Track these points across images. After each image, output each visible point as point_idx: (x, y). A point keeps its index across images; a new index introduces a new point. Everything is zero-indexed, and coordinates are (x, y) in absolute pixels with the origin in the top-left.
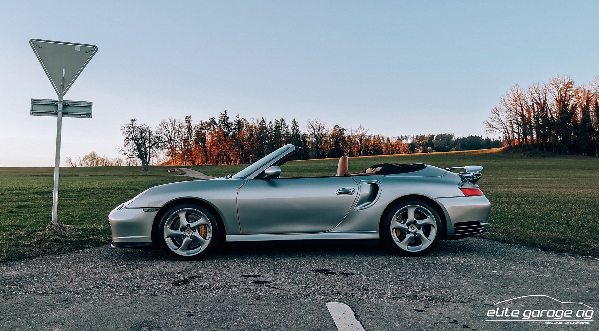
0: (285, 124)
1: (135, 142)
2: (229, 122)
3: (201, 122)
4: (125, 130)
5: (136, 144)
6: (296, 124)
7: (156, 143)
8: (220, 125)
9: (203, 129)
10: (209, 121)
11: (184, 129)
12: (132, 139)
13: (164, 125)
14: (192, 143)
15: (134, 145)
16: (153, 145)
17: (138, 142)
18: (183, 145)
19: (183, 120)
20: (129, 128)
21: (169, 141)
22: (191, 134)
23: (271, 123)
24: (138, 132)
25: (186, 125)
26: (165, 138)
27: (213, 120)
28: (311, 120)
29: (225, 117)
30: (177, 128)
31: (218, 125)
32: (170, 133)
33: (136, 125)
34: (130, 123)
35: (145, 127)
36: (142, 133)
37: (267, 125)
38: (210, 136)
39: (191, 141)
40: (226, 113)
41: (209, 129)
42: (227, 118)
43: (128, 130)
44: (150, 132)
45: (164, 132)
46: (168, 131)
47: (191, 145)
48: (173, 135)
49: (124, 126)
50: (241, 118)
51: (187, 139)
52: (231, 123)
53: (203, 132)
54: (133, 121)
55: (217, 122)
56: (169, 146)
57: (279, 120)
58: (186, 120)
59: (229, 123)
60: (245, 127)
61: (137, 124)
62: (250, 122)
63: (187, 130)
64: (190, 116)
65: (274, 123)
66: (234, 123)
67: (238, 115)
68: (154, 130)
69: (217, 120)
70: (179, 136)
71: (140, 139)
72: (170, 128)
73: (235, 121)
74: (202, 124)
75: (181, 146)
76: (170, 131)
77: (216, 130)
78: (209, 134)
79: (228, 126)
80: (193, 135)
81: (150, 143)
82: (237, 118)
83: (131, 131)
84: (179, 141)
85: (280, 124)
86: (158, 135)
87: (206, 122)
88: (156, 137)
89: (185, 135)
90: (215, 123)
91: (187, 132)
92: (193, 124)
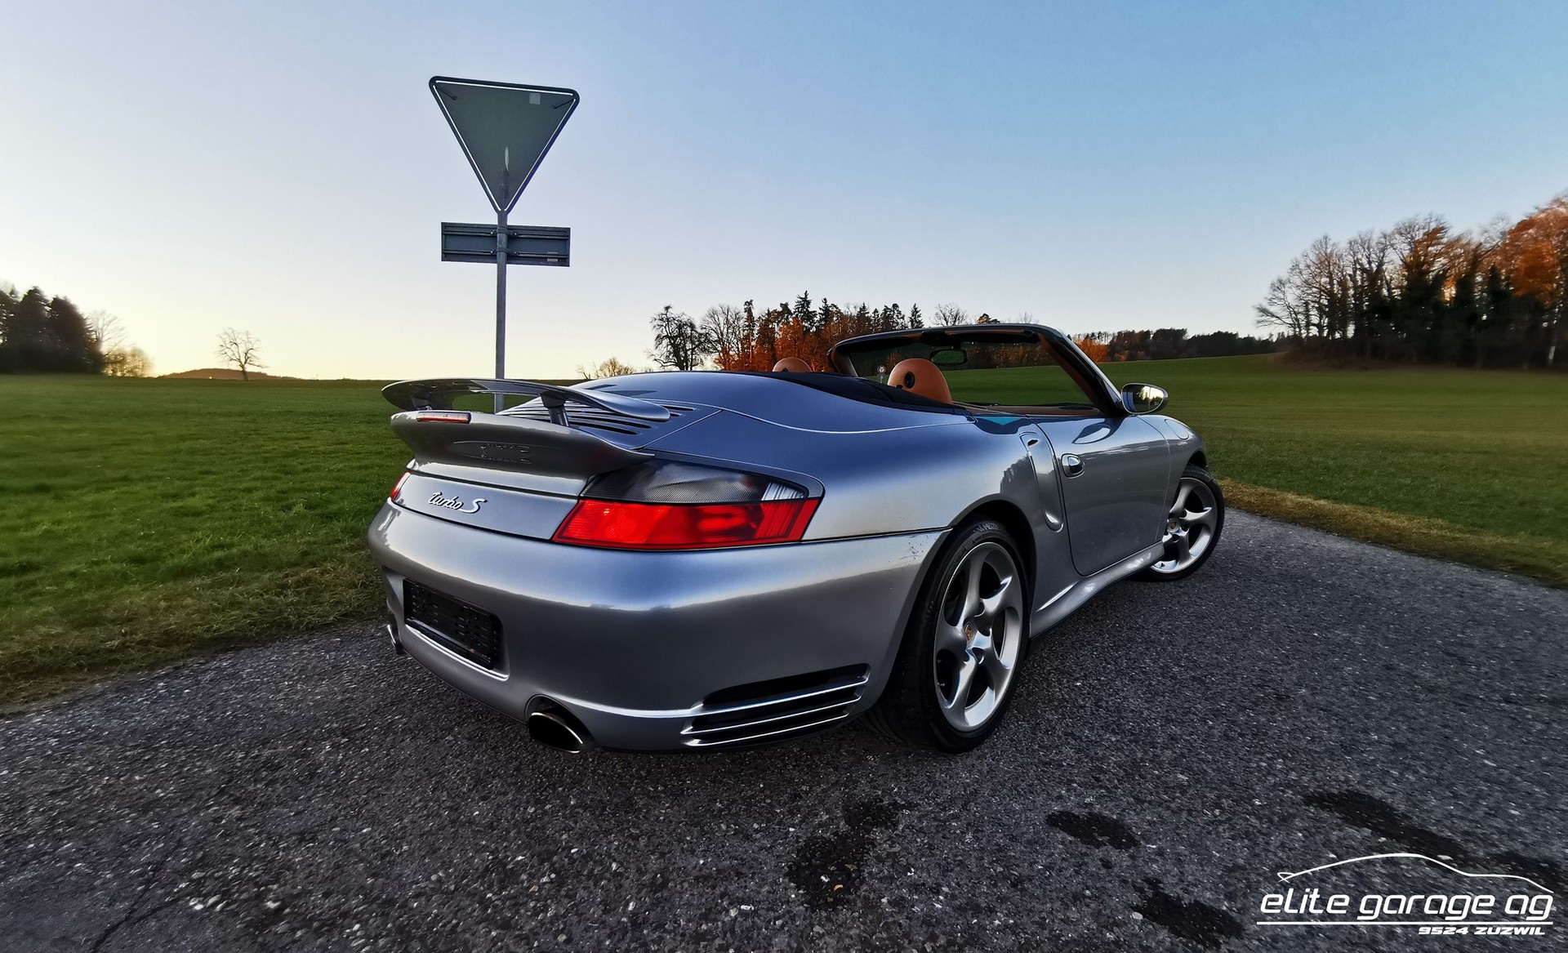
0: (900, 313)
1: (670, 342)
2: (810, 310)
3: (768, 311)
4: (655, 323)
5: (671, 344)
6: (917, 312)
7: (701, 343)
8: (797, 315)
9: (770, 321)
10: (780, 309)
11: (742, 321)
12: (667, 336)
13: (713, 315)
14: (753, 343)
15: (669, 347)
16: (697, 346)
17: (675, 341)
18: (740, 346)
19: (742, 308)
20: (662, 320)
21: (719, 341)
22: (753, 330)
23: (876, 311)
24: (674, 326)
25: (745, 315)
26: (714, 337)
27: (785, 306)
28: (943, 305)
29: (805, 302)
30: (731, 321)
31: (794, 316)
32: (722, 329)
33: (673, 316)
34: (664, 312)
35: (684, 319)
36: (680, 327)
37: (871, 314)
38: (781, 333)
39: (752, 340)
40: (806, 296)
41: (779, 322)
42: (809, 303)
43: (660, 323)
44: (692, 326)
45: (713, 326)
46: (719, 325)
47: (753, 347)
48: (725, 331)
49: (655, 316)
50: (829, 304)
51: (747, 337)
52: (814, 312)
53: (770, 326)
54: (667, 308)
55: (793, 311)
56: (720, 349)
57: (890, 307)
58: (746, 307)
59: (811, 312)
60: (835, 319)
61: (673, 313)
62: (843, 309)
63: (747, 323)
64: (751, 301)
65: (881, 311)
66: (819, 311)
67: (825, 299)
68: (698, 323)
69: (792, 307)
70: (734, 333)
71: (676, 337)
72: (722, 321)
73: (820, 309)
74: (769, 314)
75: (738, 348)
76: (722, 325)
77: (791, 324)
78: (780, 330)
79: (809, 316)
80: (755, 332)
81: (693, 343)
82: (824, 304)
83: (664, 324)
84: (735, 341)
85: (892, 313)
86: (703, 331)
87: (775, 311)
88: (701, 334)
89: (744, 331)
90: (789, 312)
91: (747, 326)
92: (756, 314)
